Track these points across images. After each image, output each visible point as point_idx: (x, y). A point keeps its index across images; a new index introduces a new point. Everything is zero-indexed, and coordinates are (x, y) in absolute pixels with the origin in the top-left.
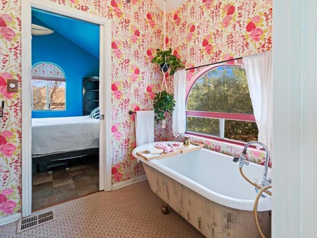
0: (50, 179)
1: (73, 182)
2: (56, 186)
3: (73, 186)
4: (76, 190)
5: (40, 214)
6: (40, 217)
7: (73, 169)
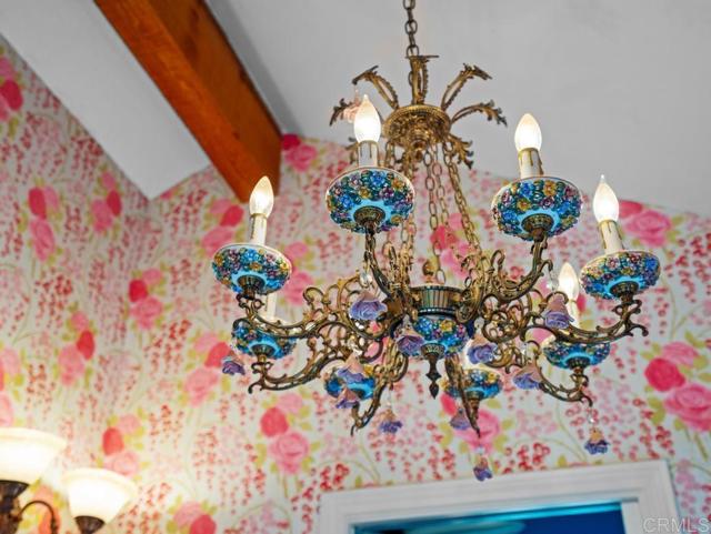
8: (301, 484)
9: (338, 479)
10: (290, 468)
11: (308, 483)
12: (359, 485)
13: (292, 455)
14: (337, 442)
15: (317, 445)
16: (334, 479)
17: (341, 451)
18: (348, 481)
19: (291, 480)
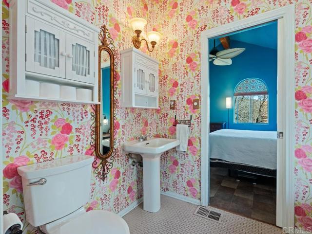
0: (235, 186)
1: (252, 199)
2: (236, 195)
3: (250, 203)
4: (252, 209)
5: (213, 210)
6: (212, 212)
7: (260, 187)
8: (196, 31)
9: (204, 28)
10: (193, 28)
11: (198, 30)
12: (209, 28)
13: (194, 25)
14: (204, 20)
15: (199, 22)
16: (203, 28)
17: (205, 22)
18: (207, 28)
19: (194, 31)
